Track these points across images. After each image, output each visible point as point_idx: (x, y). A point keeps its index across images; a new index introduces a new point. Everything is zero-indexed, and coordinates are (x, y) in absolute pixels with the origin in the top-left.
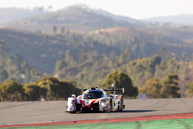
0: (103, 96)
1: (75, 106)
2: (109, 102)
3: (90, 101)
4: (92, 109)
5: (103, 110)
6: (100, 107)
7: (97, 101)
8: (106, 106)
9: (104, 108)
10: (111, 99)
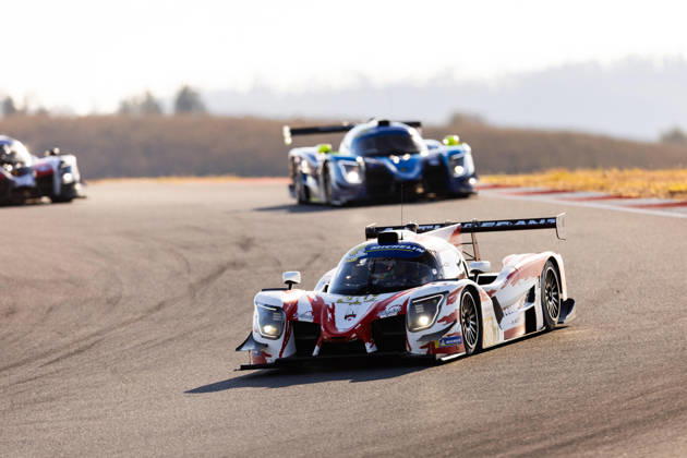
0: (434, 272)
1: (287, 335)
2: (457, 305)
3: (364, 306)
4: (369, 348)
5: (424, 352)
6: (409, 333)
7: (395, 301)
8: (440, 327)
9: (429, 340)
10: (470, 288)
